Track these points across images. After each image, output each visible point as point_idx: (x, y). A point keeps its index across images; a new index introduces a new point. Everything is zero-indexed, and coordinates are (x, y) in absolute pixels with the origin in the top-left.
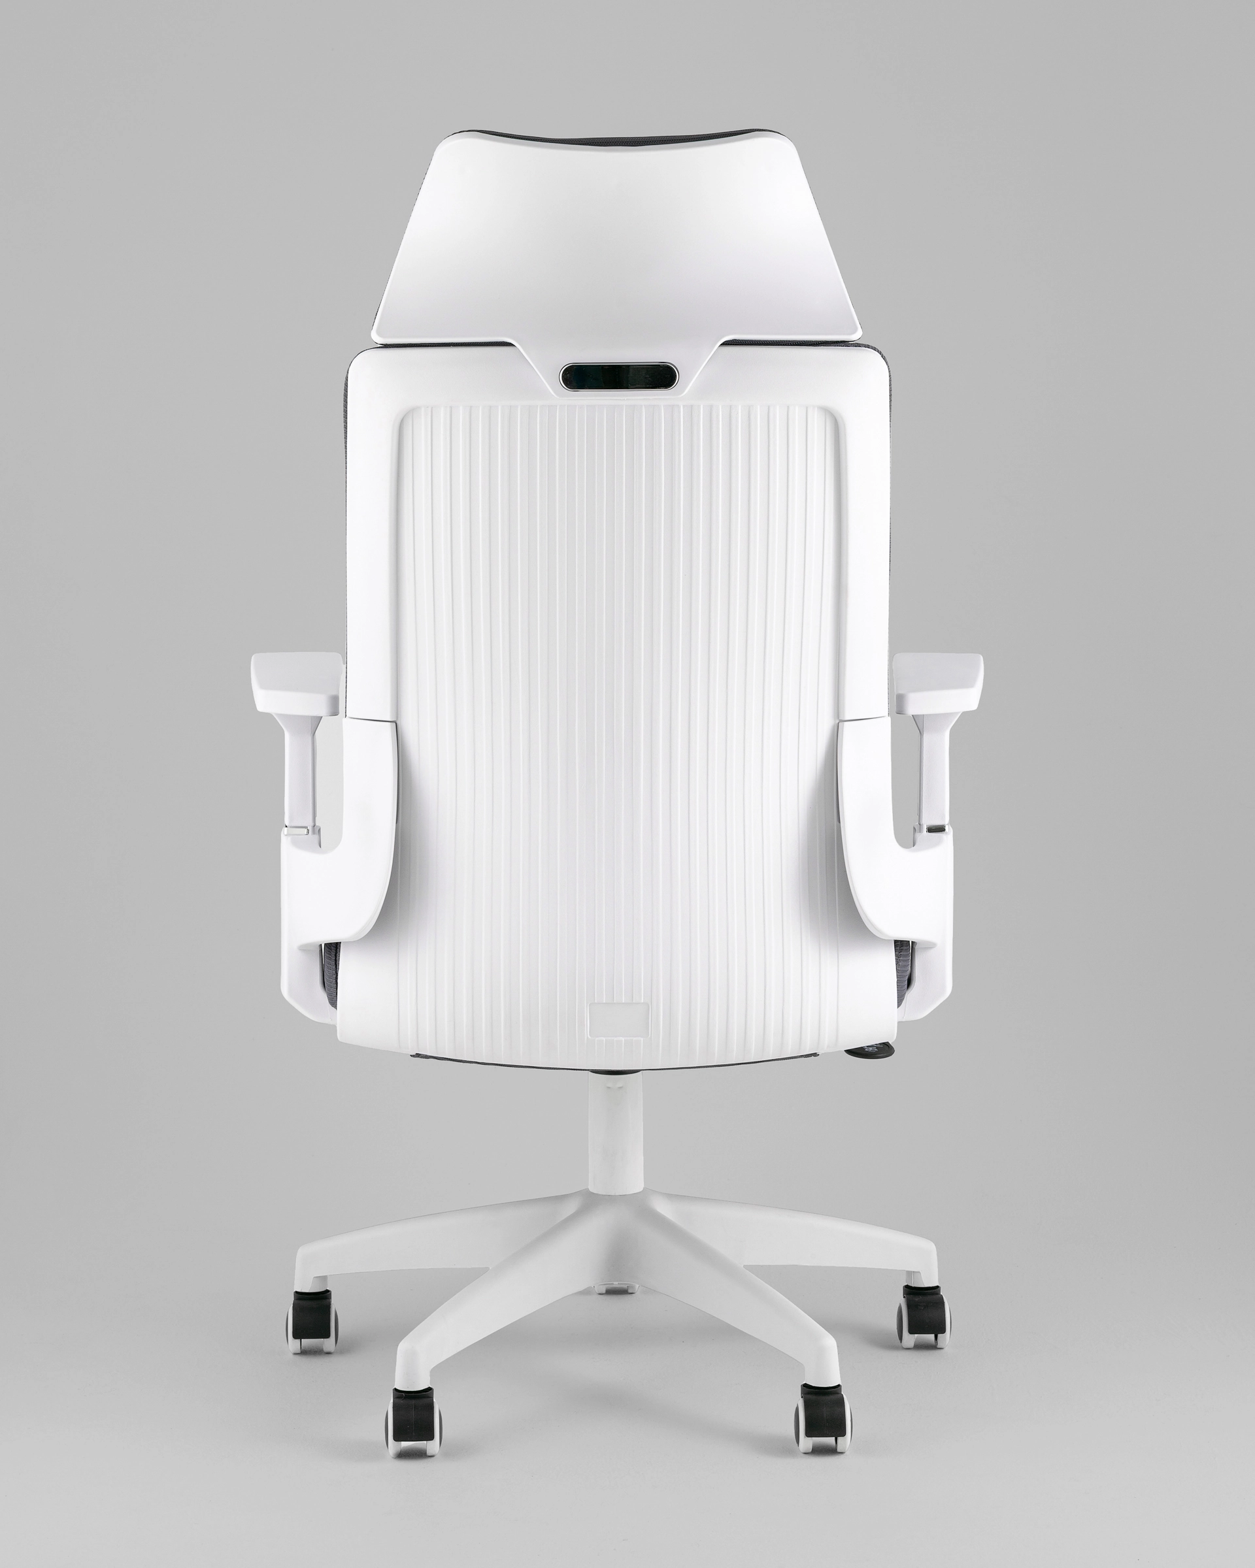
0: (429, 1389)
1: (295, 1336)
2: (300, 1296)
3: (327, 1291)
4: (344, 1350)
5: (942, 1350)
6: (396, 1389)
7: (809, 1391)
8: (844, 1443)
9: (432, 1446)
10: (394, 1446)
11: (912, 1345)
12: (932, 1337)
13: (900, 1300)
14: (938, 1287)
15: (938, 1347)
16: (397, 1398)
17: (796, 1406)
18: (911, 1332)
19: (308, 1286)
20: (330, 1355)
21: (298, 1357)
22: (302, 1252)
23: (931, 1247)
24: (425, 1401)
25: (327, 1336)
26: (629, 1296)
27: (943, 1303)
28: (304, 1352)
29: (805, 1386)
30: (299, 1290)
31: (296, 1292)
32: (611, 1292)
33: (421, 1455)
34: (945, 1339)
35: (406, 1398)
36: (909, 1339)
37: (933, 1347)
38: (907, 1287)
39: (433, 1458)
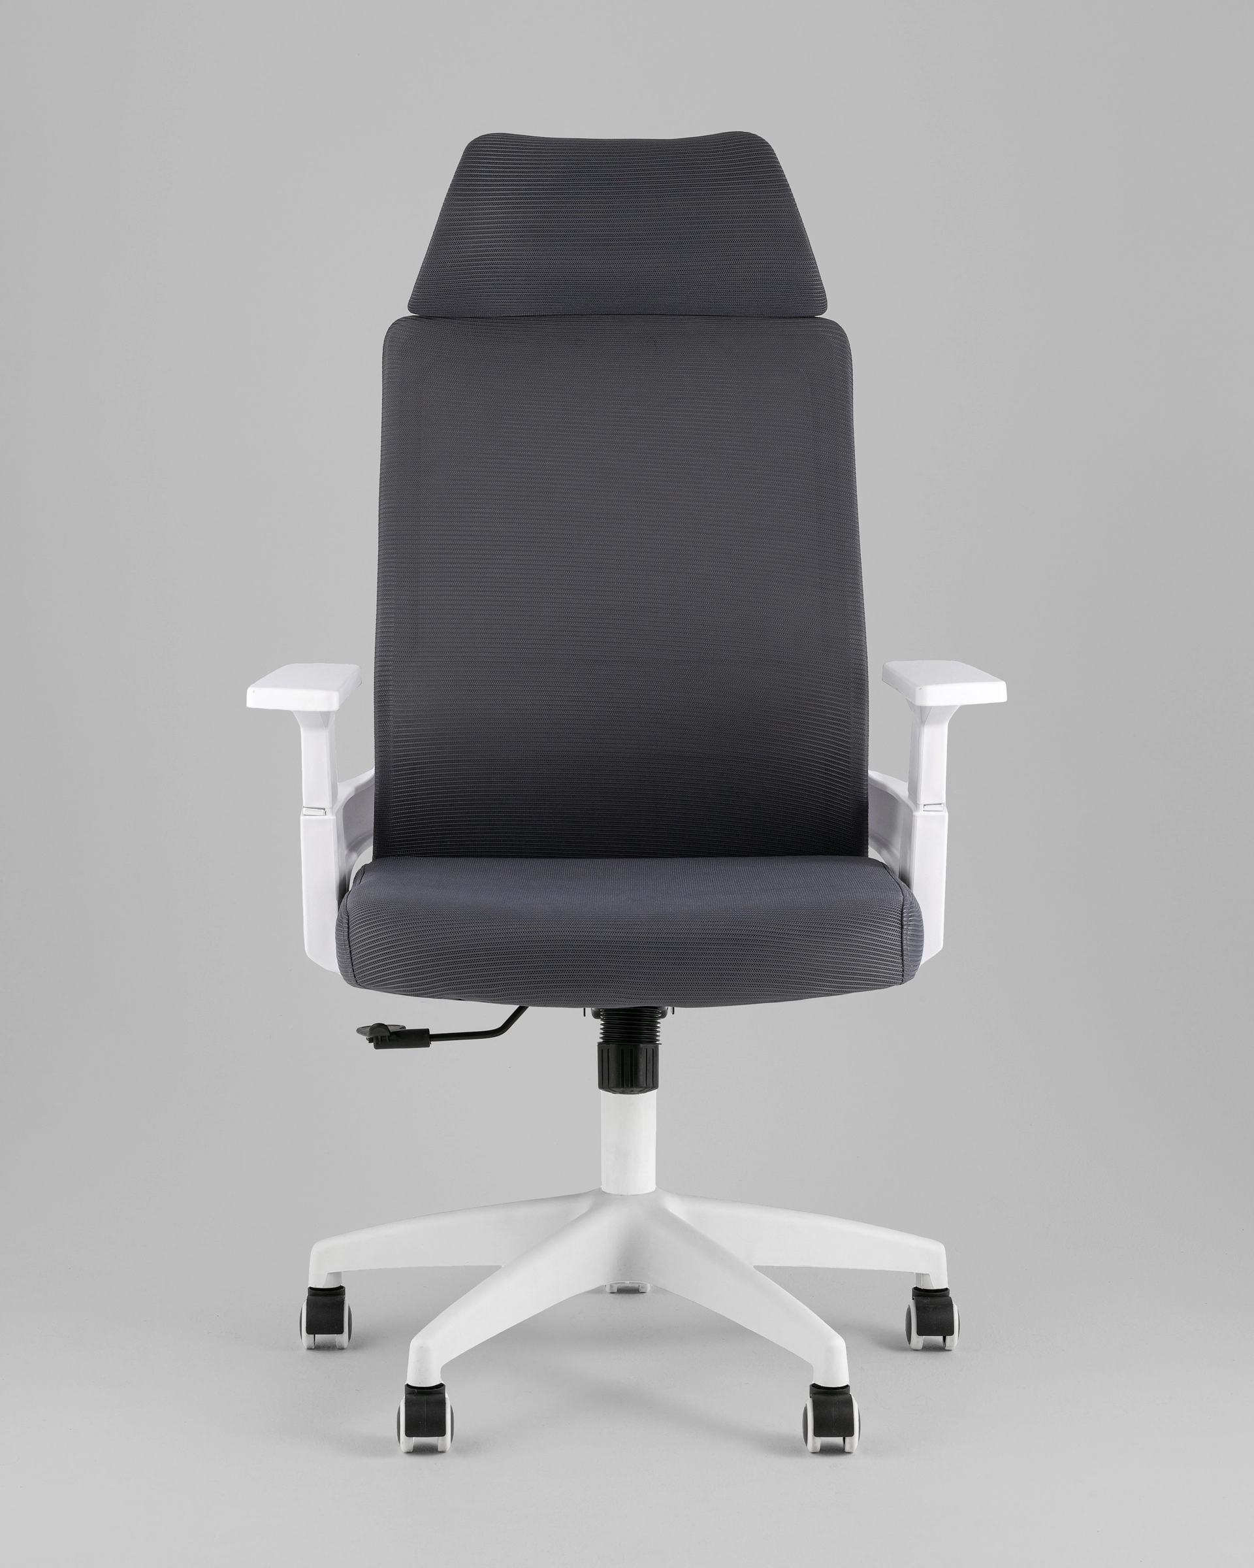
0: (441, 1385)
1: (309, 1331)
2: (314, 1292)
3: (341, 1287)
4: (358, 1345)
5: (950, 1352)
6: (408, 1385)
7: (819, 1392)
8: (853, 1443)
9: (445, 1442)
10: (407, 1443)
11: (920, 1346)
12: (941, 1338)
13: (909, 1302)
14: (947, 1289)
15: (946, 1348)
16: (409, 1394)
17: (805, 1406)
18: (920, 1333)
19: (322, 1283)
20: (343, 1351)
21: (311, 1352)
22: (318, 1248)
23: (939, 1249)
24: (437, 1397)
25: (341, 1331)
26: (641, 1295)
27: (951, 1306)
28: (318, 1348)
29: (814, 1386)
30: (313, 1286)
31: (310, 1288)
32: (624, 1291)
33: (432, 1450)
34: (953, 1341)
35: (418, 1393)
36: (918, 1341)
37: (942, 1349)
38: (916, 1289)
39: (443, 1454)
